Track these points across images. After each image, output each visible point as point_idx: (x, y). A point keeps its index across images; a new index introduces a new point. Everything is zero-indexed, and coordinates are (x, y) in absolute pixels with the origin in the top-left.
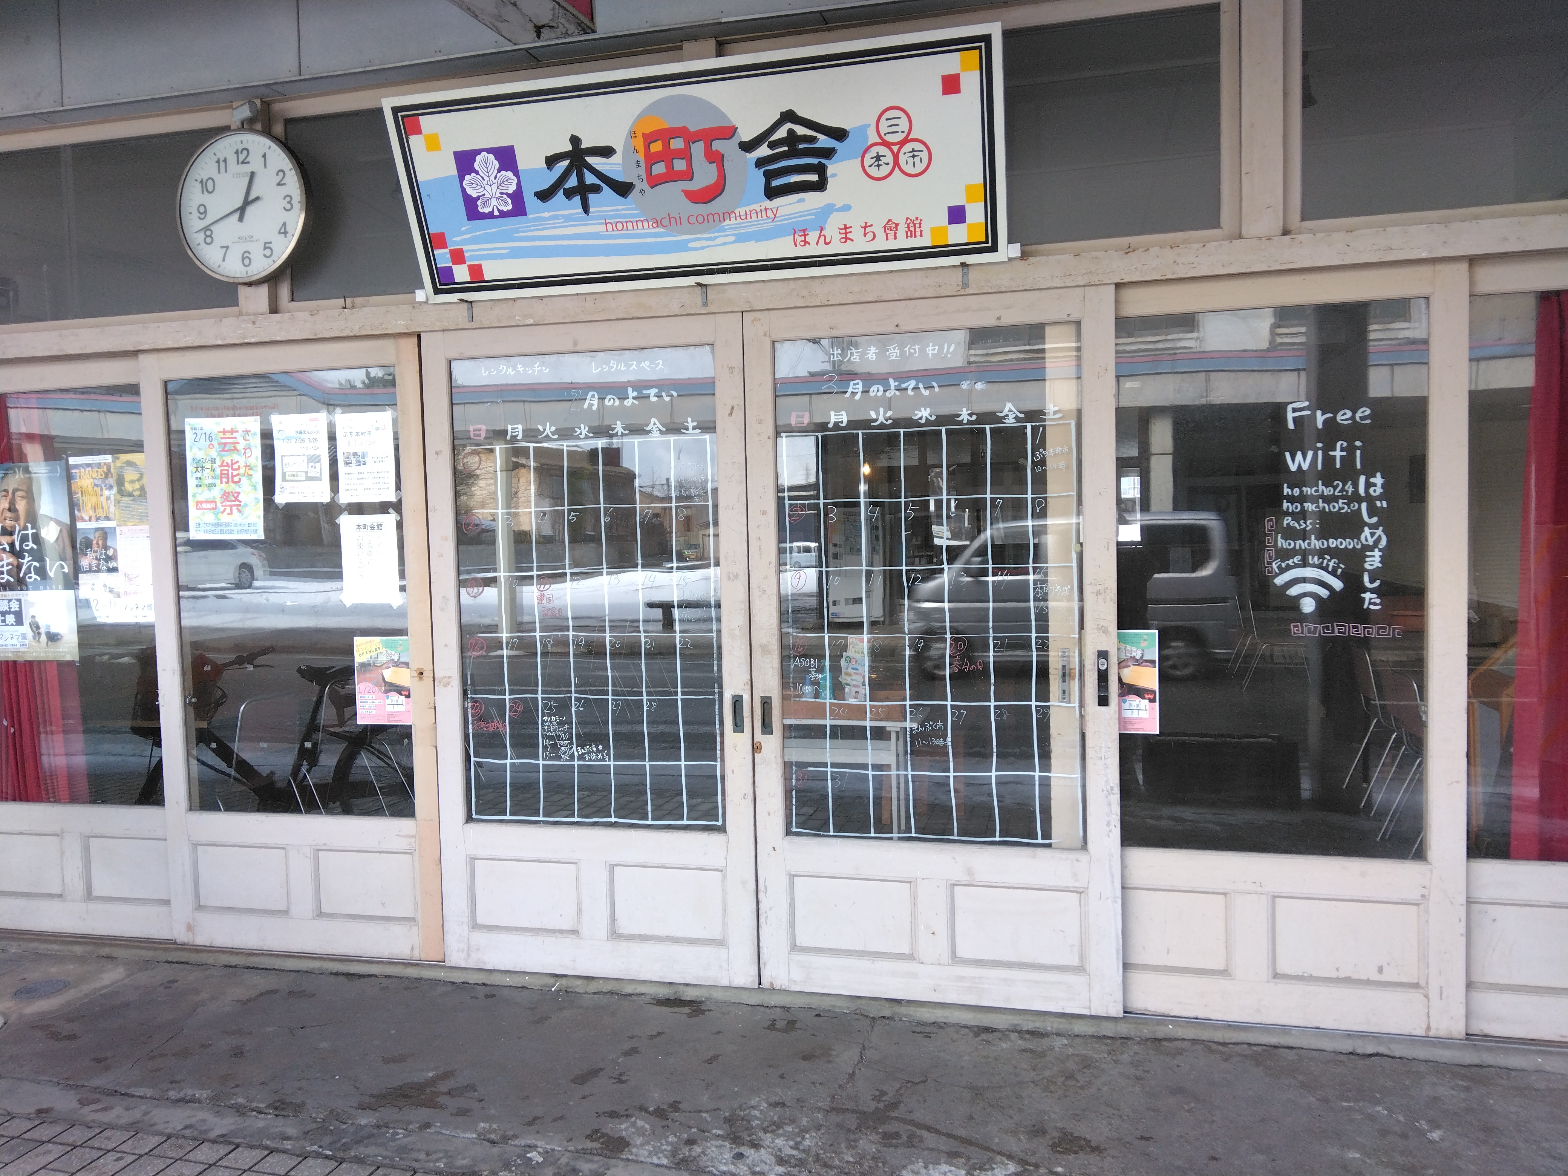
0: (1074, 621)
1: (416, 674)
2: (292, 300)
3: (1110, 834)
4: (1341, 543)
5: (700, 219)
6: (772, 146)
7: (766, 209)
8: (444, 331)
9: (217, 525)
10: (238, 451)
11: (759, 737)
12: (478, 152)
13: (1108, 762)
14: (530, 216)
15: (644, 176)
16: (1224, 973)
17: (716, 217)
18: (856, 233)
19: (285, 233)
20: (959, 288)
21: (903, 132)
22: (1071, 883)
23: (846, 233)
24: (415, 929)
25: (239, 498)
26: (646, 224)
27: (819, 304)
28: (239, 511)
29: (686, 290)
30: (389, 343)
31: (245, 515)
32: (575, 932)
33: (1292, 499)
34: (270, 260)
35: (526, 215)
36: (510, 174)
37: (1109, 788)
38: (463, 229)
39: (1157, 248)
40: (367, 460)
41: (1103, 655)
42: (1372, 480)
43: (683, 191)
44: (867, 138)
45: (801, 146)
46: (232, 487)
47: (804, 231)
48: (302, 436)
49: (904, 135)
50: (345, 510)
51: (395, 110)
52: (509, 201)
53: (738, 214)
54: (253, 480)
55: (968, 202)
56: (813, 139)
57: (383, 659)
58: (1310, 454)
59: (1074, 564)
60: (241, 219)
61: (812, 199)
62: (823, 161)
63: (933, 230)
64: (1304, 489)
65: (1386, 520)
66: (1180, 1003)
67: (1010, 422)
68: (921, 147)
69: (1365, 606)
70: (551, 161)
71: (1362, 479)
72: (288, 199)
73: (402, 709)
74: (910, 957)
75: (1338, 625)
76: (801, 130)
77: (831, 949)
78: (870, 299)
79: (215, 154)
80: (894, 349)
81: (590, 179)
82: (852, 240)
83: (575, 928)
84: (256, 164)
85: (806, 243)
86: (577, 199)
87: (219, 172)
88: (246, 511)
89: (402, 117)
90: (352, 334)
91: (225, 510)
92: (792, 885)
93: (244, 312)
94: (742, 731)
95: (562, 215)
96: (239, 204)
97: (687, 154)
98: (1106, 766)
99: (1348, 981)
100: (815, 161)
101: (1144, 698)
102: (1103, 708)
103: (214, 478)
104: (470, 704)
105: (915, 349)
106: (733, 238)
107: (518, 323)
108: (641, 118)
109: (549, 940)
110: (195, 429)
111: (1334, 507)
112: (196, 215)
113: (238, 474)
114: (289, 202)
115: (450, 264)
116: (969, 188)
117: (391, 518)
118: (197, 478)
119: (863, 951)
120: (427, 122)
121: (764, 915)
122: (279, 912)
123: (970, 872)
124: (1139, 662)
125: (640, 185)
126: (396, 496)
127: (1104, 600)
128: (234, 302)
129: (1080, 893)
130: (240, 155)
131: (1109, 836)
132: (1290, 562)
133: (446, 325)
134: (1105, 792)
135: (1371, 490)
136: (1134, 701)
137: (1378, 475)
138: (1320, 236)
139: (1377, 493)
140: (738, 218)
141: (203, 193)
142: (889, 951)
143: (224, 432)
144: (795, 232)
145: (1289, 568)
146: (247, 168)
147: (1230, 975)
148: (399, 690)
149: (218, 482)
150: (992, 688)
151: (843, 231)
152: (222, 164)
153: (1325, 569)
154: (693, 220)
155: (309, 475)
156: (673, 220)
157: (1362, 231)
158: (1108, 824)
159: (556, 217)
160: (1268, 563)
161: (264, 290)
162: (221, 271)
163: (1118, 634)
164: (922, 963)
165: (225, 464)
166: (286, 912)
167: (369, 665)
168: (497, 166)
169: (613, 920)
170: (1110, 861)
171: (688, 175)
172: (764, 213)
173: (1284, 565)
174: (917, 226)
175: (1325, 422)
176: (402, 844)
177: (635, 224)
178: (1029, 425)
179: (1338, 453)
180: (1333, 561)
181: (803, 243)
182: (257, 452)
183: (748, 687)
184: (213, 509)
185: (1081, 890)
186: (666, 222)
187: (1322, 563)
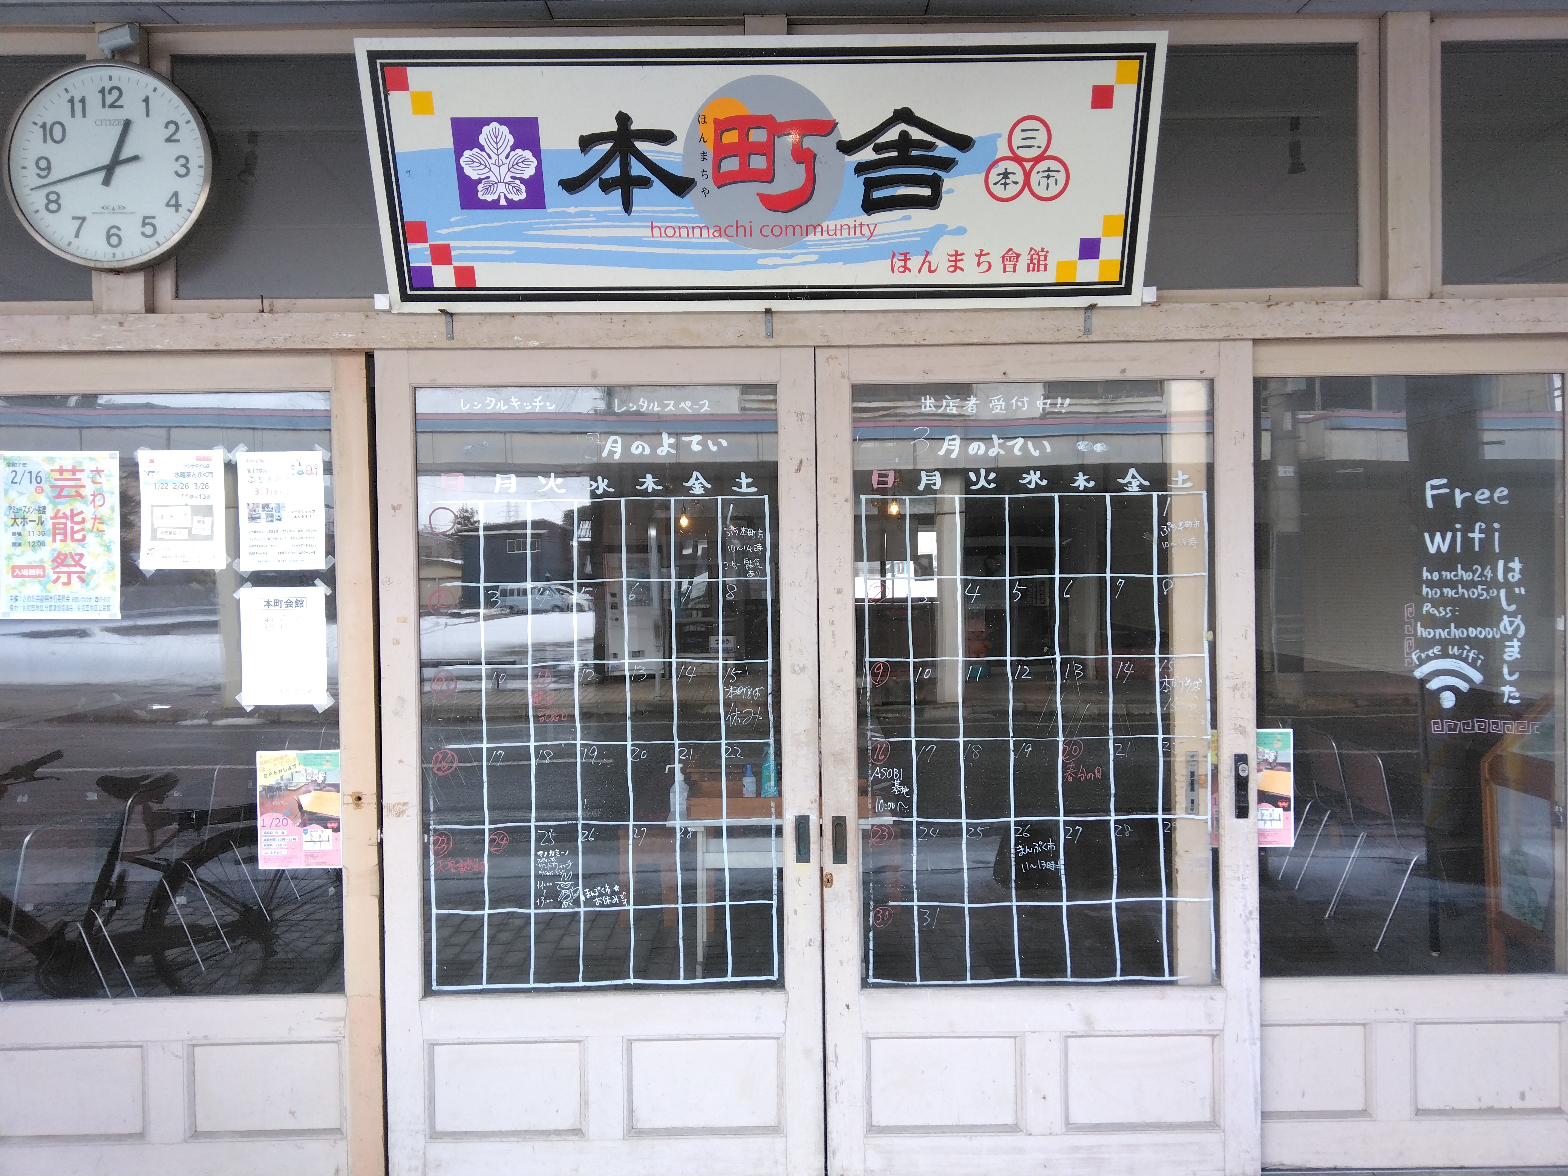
0: (1206, 719)
1: (350, 800)
2: (177, 296)
3: (1249, 966)
4: (1481, 632)
5: (777, 231)
6: (878, 149)
7: (861, 225)
8: (408, 349)
9: (42, 599)
10: (82, 497)
11: (830, 867)
12: (487, 121)
13: (1247, 882)
14: (549, 210)
15: (710, 173)
16: (1364, 1113)
17: (798, 229)
18: (968, 262)
19: (177, 206)
20: (1081, 334)
21: (1039, 147)
22: (1204, 1026)
23: (956, 261)
24: (341, 1145)
25: (83, 562)
26: (705, 232)
27: (913, 343)
28: (83, 580)
29: (745, 316)
30: (325, 362)
31: (92, 585)
32: (577, 1132)
33: (1431, 584)
34: (151, 242)
35: (545, 208)
36: (528, 154)
37: (1247, 912)
38: (453, 220)
39: (1302, 303)
40: (283, 514)
41: (1241, 759)
42: (1511, 565)
43: (758, 194)
44: (995, 150)
45: (914, 153)
46: (71, 547)
47: (906, 254)
48: (185, 480)
49: (1040, 151)
50: (247, 580)
51: (373, 56)
52: (523, 188)
53: (825, 229)
54: (105, 537)
55: (1104, 235)
56: (930, 146)
57: (301, 779)
58: (1449, 535)
59: (1206, 655)
60: (107, 182)
61: (920, 217)
62: (939, 173)
63: (1060, 264)
64: (1444, 573)
65: (1523, 607)
66: (1318, 1153)
67: (1134, 489)
68: (1058, 166)
69: (1505, 701)
70: (587, 142)
71: (1501, 564)
72: (182, 161)
73: (326, 846)
74: (1014, 1128)
75: (1478, 721)
76: (916, 134)
77: (916, 1127)
78: (975, 341)
79: (67, 91)
80: (999, 400)
81: (637, 169)
82: (962, 270)
83: (578, 1127)
84: (132, 109)
85: (906, 269)
86: (617, 194)
87: (73, 115)
88: (94, 580)
89: (382, 65)
90: (274, 347)
91: (58, 578)
92: (869, 1049)
93: (104, 308)
94: (808, 861)
95: (594, 212)
96: (106, 160)
97: (768, 150)
98: (1244, 887)
99: (1490, 1112)
100: (928, 172)
101: (1277, 806)
102: (1241, 821)
103: (43, 533)
104: (432, 839)
105: (1023, 402)
106: (815, 257)
107: (518, 345)
108: (714, 100)
109: (541, 1145)
110: (13, 464)
111: (1473, 593)
112: (32, 170)
113: (82, 530)
114: (185, 166)
115: (430, 264)
116: (1108, 220)
117: (320, 591)
118: (14, 534)
119: (957, 1126)
120: (416, 75)
121: (834, 1091)
122: (131, 1136)
123: (1088, 1020)
124: (1273, 766)
125: (702, 183)
126: (327, 563)
127: (1243, 698)
128: (86, 294)
129: (1213, 1036)
130: (108, 96)
131: (1247, 968)
132: (1430, 653)
133: (414, 341)
134: (1243, 917)
135: (1510, 575)
136: (1269, 810)
137: (1517, 559)
138: (1469, 301)
139: (1516, 579)
140: (825, 233)
141: (45, 141)
142: (988, 1123)
143: (61, 471)
144: (894, 255)
145: (1429, 659)
146: (121, 115)
147: (1371, 1116)
148: (323, 821)
149: (48, 539)
150: (1113, 799)
151: (953, 258)
152: (78, 107)
153: (1465, 660)
154: (767, 231)
155: (194, 532)
156: (741, 230)
157: (1511, 300)
158: (1247, 954)
159: (586, 214)
160: (1408, 654)
161: (138, 282)
162: (72, 249)
163: (1258, 734)
164: (1030, 1134)
165: (60, 515)
166: (141, 1136)
167: (279, 789)
168: (512, 142)
169: (631, 1111)
170: (1248, 996)
171: (768, 176)
172: (858, 230)
173: (1423, 656)
174: (1042, 258)
175: (1464, 501)
176: (325, 1030)
177: (691, 231)
178: (1155, 495)
179: (1476, 536)
180: (1473, 651)
181: (902, 269)
182: (114, 500)
183: (816, 805)
184: (39, 576)
185: (1216, 1033)
186: (731, 231)
187: (1462, 653)
